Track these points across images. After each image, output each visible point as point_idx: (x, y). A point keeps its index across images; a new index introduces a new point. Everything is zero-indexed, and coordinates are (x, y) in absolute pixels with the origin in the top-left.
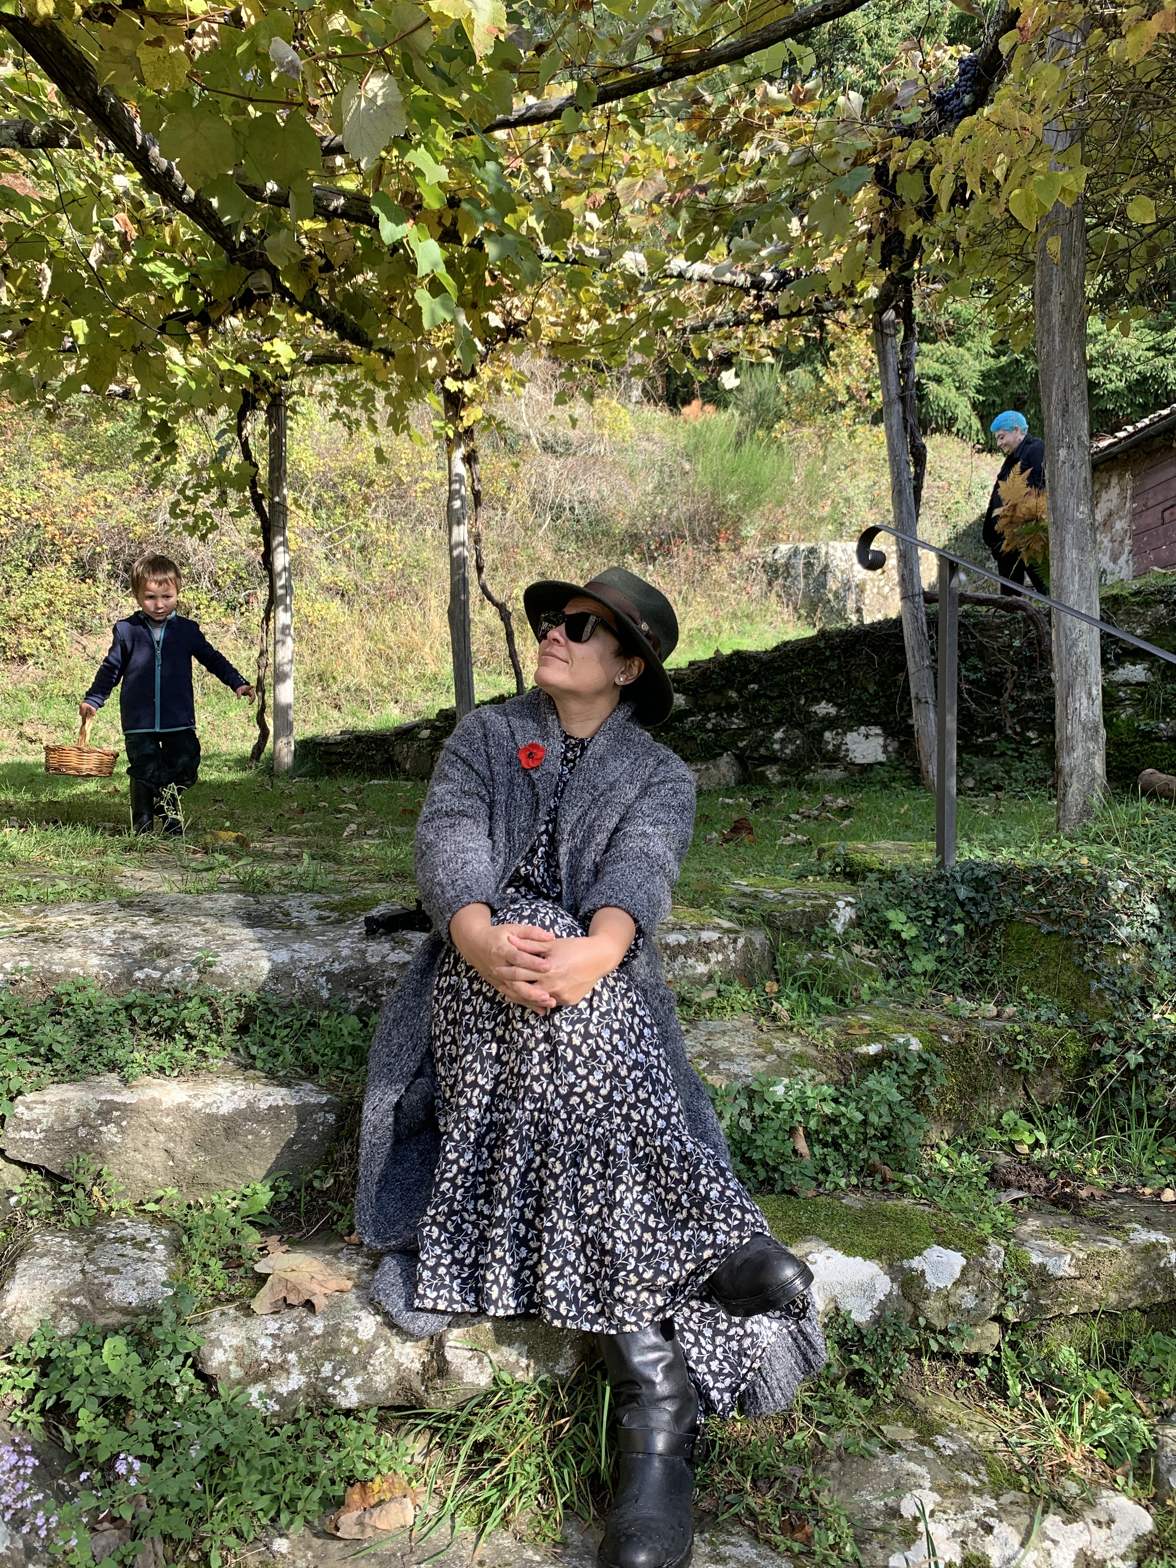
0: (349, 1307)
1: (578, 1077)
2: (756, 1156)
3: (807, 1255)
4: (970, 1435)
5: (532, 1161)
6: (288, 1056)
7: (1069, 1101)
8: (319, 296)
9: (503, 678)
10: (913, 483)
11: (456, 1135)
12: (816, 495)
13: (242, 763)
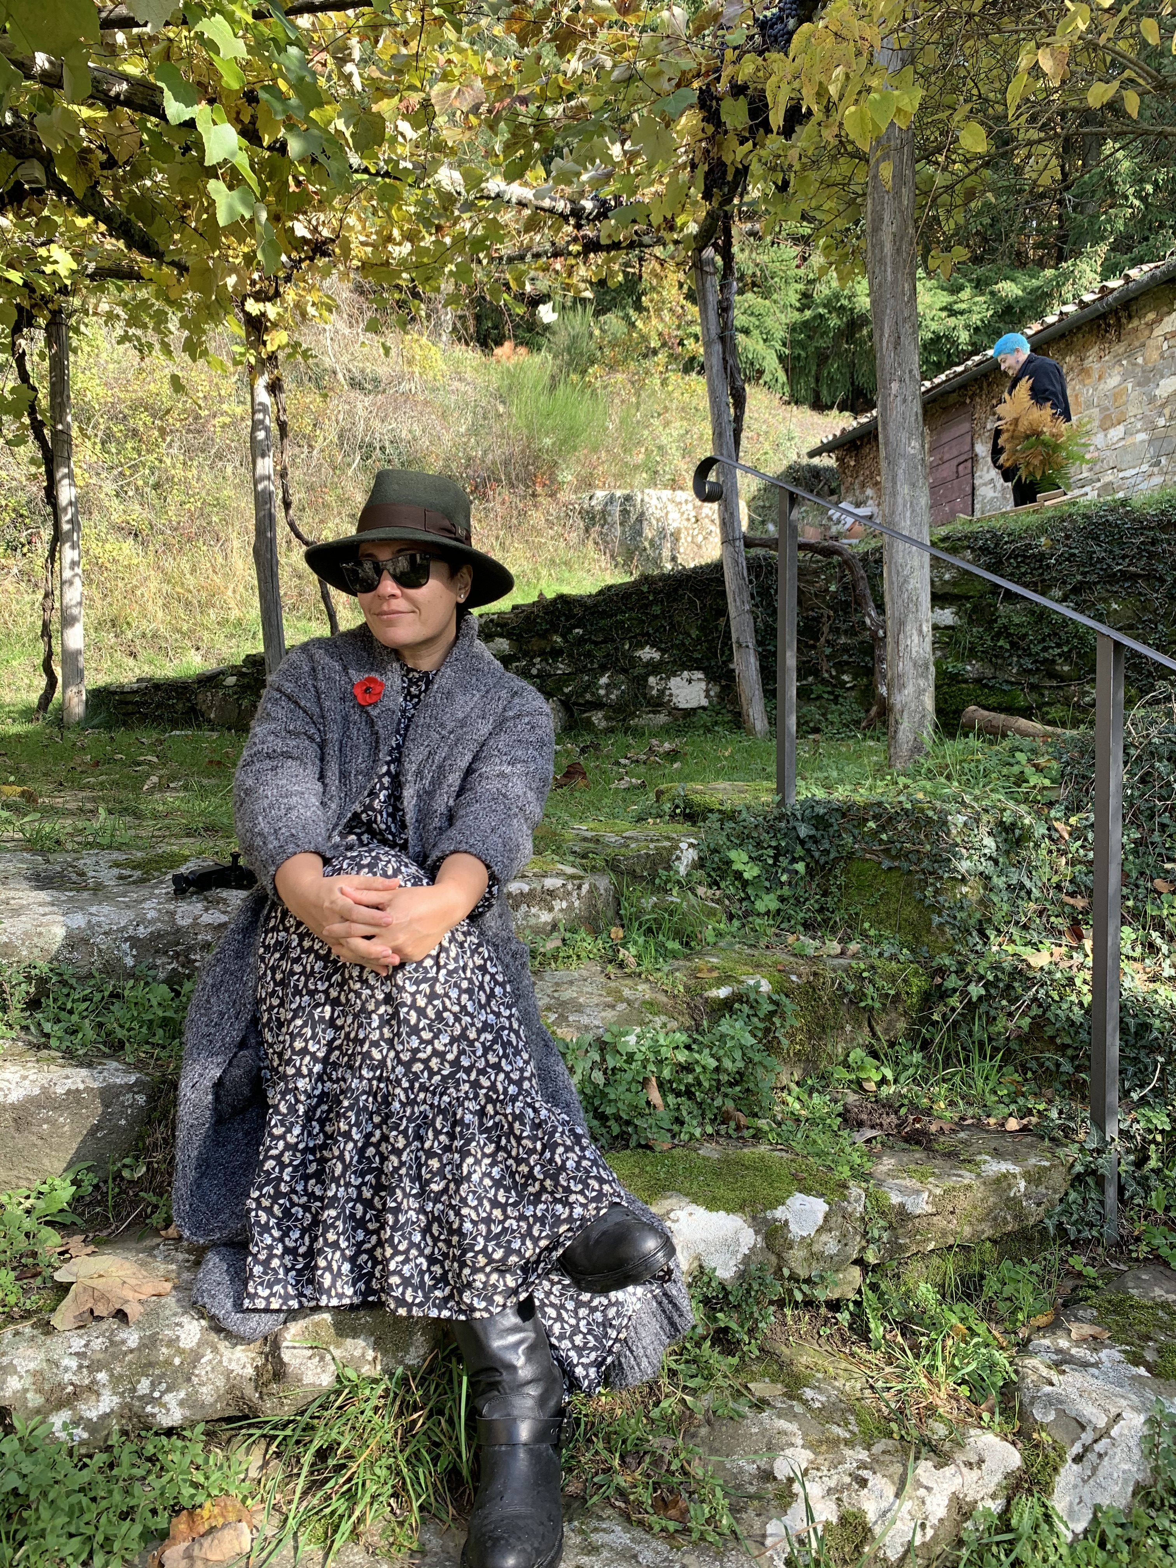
0: (168, 1312)
1: (422, 1041)
2: (609, 1111)
3: (668, 1213)
4: (837, 1384)
5: (371, 1134)
6: (88, 1031)
7: (912, 1036)
8: (101, 196)
9: (314, 624)
10: (733, 425)
11: (283, 1108)
12: (631, 442)
13: (28, 714)
